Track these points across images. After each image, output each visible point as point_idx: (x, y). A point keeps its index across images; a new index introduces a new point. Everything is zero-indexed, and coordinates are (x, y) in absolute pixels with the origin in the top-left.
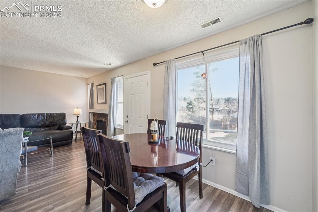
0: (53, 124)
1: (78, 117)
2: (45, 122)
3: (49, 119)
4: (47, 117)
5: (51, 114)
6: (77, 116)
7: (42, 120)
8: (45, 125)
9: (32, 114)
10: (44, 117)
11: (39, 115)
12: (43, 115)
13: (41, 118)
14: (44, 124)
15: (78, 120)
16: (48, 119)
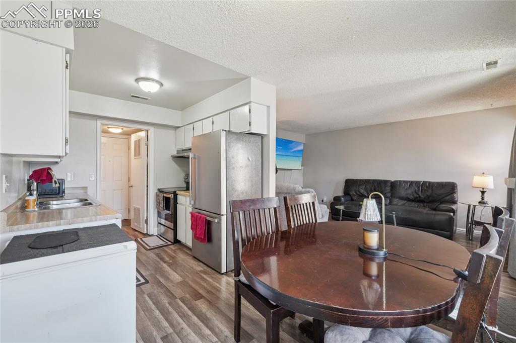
0: (430, 198)
1: (483, 193)
2: (419, 195)
3: (425, 190)
4: (423, 187)
5: (430, 183)
6: (482, 190)
7: (416, 192)
8: (418, 199)
9: (404, 181)
10: (419, 188)
11: (412, 182)
12: (417, 183)
13: (414, 188)
14: (417, 197)
15: (483, 199)
16: (423, 191)
